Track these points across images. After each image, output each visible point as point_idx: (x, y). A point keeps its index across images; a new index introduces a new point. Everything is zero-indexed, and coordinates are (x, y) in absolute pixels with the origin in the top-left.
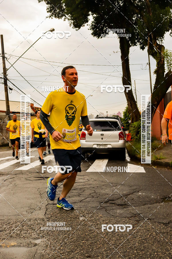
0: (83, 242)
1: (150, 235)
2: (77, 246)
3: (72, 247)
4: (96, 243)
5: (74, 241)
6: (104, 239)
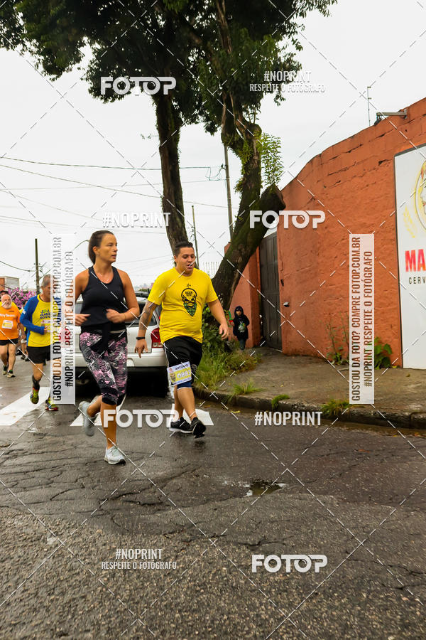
0: (52, 597)
1: (215, 574)
2: (35, 609)
3: (23, 612)
4: (84, 599)
5: (29, 596)
6: (104, 589)
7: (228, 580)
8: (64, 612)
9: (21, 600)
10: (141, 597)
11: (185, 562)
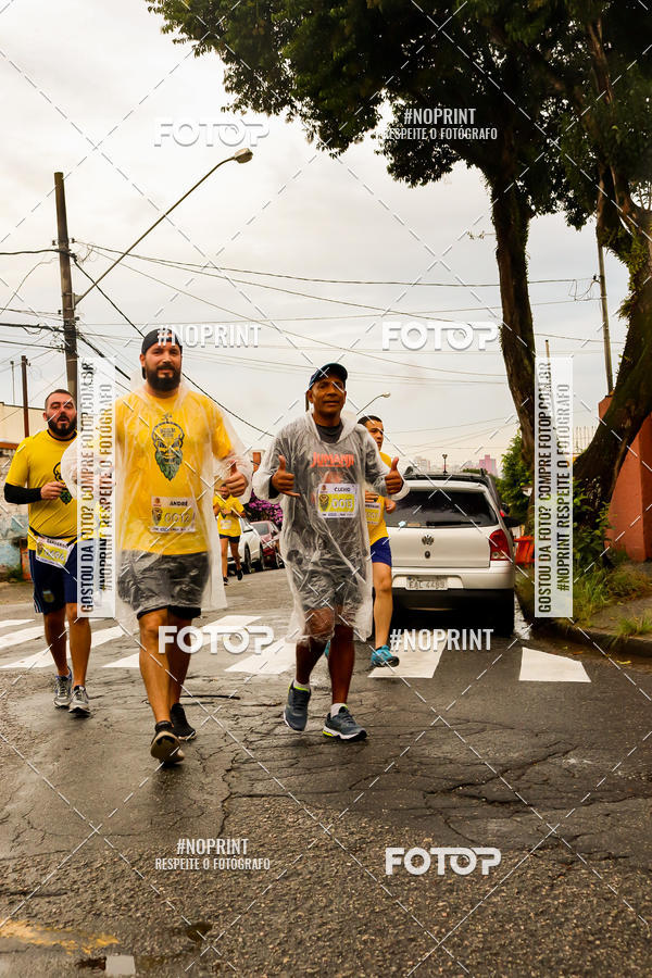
0: (365, 937)
1: (616, 918)
2: (341, 953)
3: (324, 956)
4: (413, 943)
5: (329, 934)
6: (443, 930)
7: (637, 929)
8: (385, 960)
9: (319, 939)
10: (501, 945)
11: (565, 896)
